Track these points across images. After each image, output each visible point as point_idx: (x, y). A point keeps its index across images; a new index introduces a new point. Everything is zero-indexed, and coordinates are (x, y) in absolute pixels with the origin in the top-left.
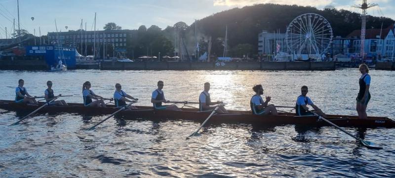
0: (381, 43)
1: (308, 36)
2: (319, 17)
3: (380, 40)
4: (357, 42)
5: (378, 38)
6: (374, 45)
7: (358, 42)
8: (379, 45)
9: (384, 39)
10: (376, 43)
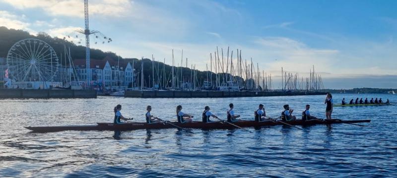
0: (100, 73)
1: (33, 62)
2: (44, 44)
3: (99, 70)
4: (81, 71)
5: (97, 68)
6: (94, 74)
7: (83, 70)
8: (99, 74)
9: (102, 69)
10: (96, 72)
